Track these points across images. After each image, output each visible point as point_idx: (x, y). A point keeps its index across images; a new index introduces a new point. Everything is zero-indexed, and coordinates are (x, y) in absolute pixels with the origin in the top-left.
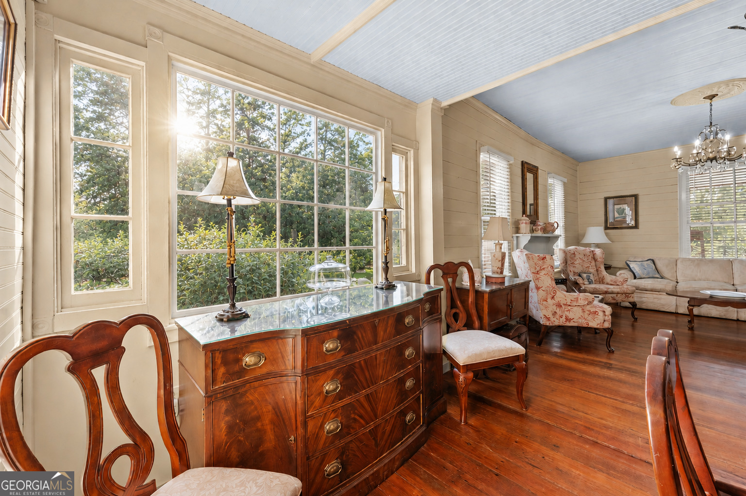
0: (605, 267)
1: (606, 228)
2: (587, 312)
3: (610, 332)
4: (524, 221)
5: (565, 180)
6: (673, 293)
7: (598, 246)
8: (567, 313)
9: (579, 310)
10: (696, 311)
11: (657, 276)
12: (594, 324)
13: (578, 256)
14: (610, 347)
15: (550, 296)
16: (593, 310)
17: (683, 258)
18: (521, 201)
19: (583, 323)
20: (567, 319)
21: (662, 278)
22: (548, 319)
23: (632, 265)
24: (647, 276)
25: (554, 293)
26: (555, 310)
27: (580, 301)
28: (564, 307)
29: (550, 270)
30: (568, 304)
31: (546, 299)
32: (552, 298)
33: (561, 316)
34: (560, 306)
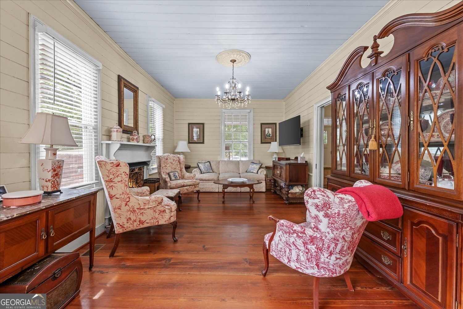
0: (185, 167)
1: (189, 143)
2: (158, 212)
3: (174, 225)
4: (116, 130)
5: (164, 106)
6: (217, 182)
7: (183, 153)
8: (141, 217)
9: (150, 212)
10: (226, 190)
11: (211, 171)
12: (162, 222)
13: (169, 161)
14: (175, 237)
15: (124, 203)
16: (162, 209)
17: (222, 160)
18: (117, 112)
19: (154, 223)
20: (141, 222)
21: (213, 172)
22: (122, 227)
23: (200, 165)
24: (207, 172)
25: (128, 200)
26: (129, 216)
27: (151, 204)
28: (138, 211)
29: (124, 177)
30: (142, 208)
31: (120, 206)
32: (126, 204)
33: (135, 221)
34: (134, 211)
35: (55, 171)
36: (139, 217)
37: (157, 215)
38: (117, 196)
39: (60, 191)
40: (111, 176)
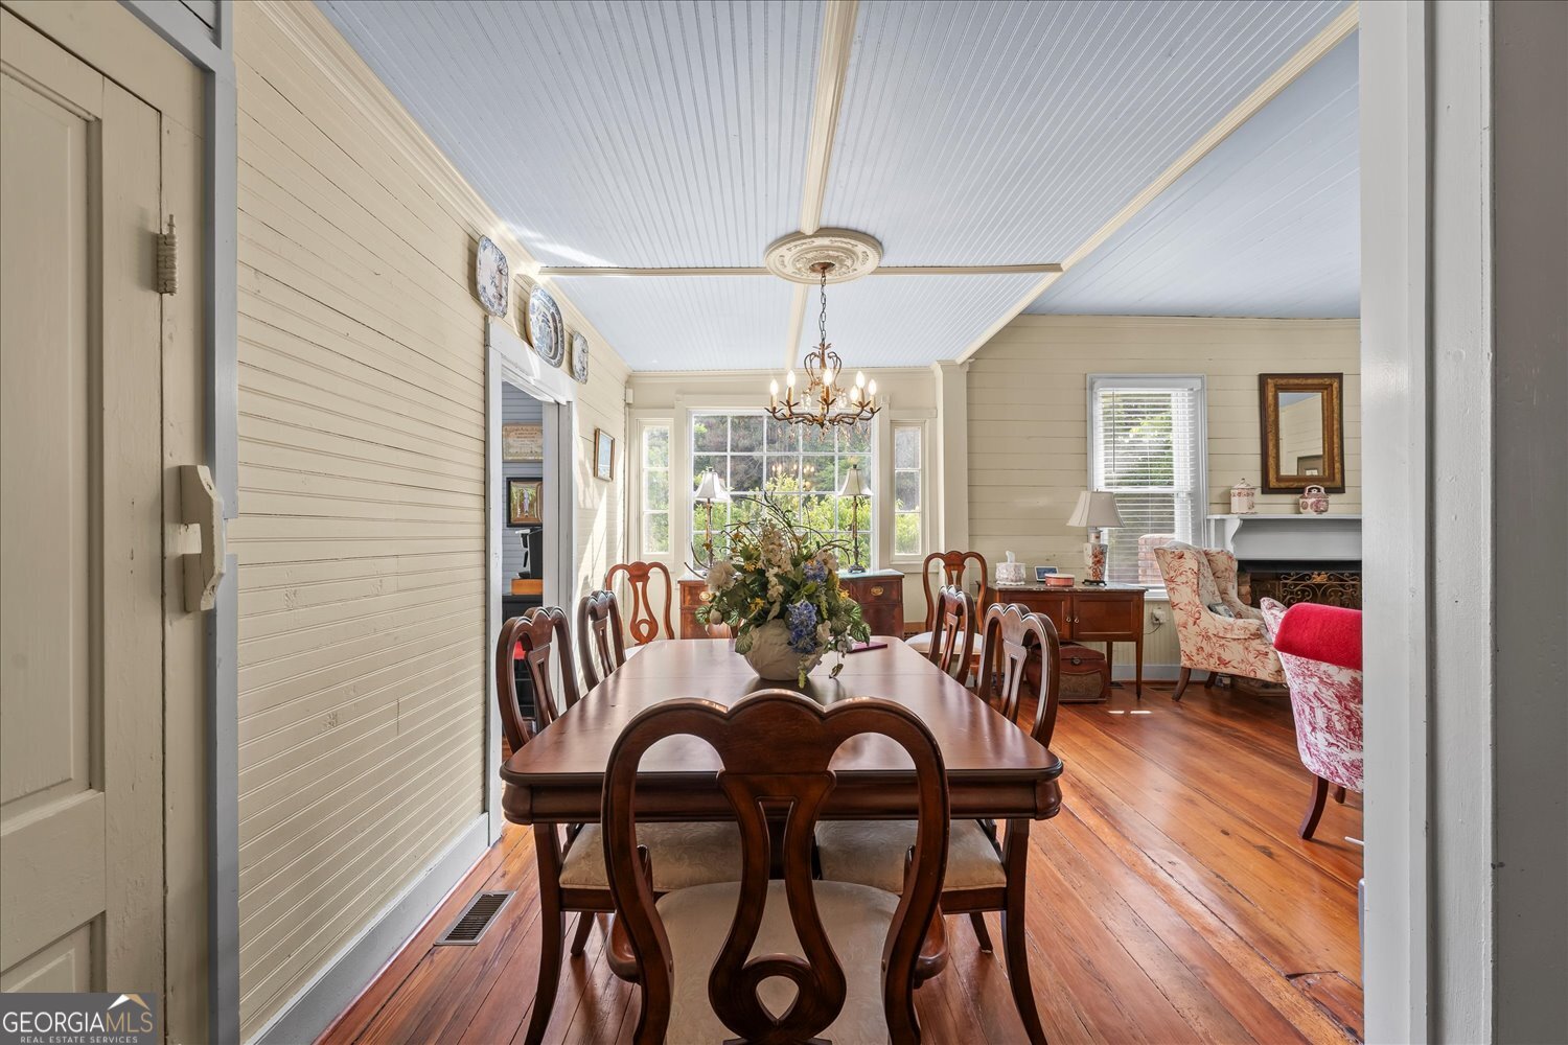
2: (1254, 652)
8: (1221, 651)
9: (1238, 647)
15: (1191, 621)
20: (1222, 662)
25: (1197, 615)
26: (1200, 644)
27: (1236, 632)
28: (1214, 640)
29: (1191, 576)
30: (1221, 635)
31: (1186, 623)
32: (1195, 623)
33: (1211, 655)
34: (1208, 638)
35: (1096, 557)
36: (1217, 650)
37: (1251, 657)
38: (1180, 606)
39: (1103, 582)
40: (1172, 574)
